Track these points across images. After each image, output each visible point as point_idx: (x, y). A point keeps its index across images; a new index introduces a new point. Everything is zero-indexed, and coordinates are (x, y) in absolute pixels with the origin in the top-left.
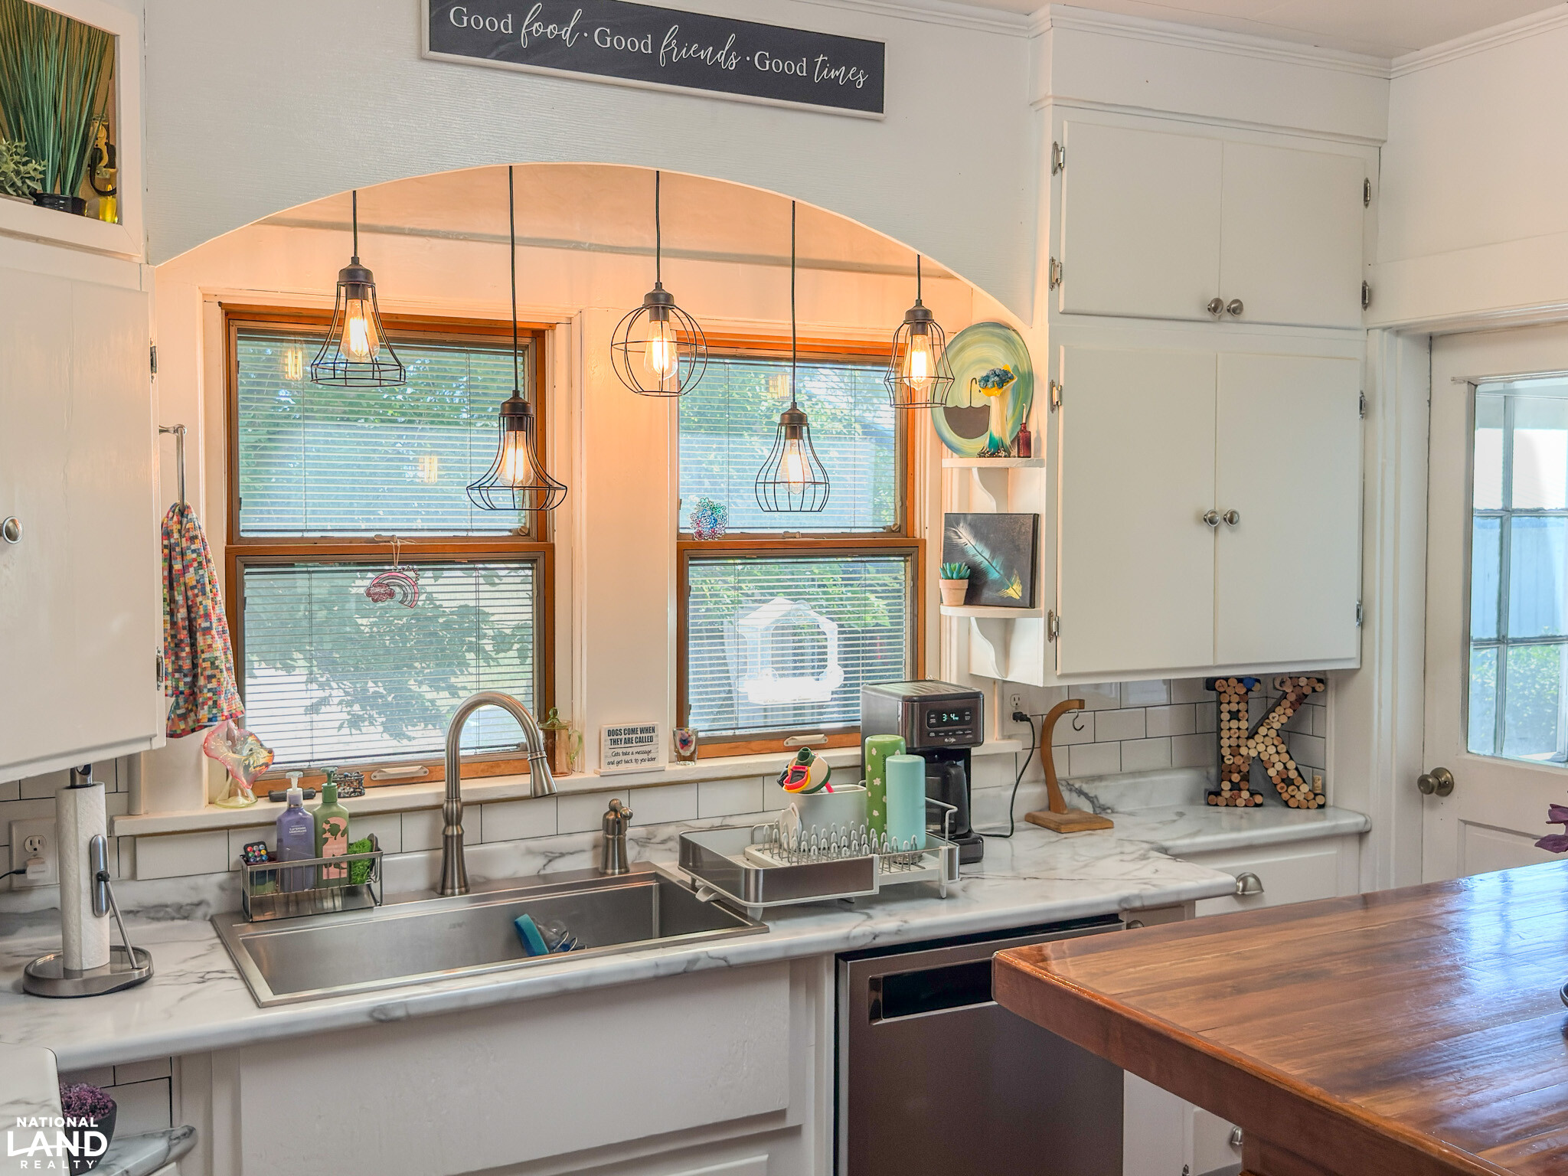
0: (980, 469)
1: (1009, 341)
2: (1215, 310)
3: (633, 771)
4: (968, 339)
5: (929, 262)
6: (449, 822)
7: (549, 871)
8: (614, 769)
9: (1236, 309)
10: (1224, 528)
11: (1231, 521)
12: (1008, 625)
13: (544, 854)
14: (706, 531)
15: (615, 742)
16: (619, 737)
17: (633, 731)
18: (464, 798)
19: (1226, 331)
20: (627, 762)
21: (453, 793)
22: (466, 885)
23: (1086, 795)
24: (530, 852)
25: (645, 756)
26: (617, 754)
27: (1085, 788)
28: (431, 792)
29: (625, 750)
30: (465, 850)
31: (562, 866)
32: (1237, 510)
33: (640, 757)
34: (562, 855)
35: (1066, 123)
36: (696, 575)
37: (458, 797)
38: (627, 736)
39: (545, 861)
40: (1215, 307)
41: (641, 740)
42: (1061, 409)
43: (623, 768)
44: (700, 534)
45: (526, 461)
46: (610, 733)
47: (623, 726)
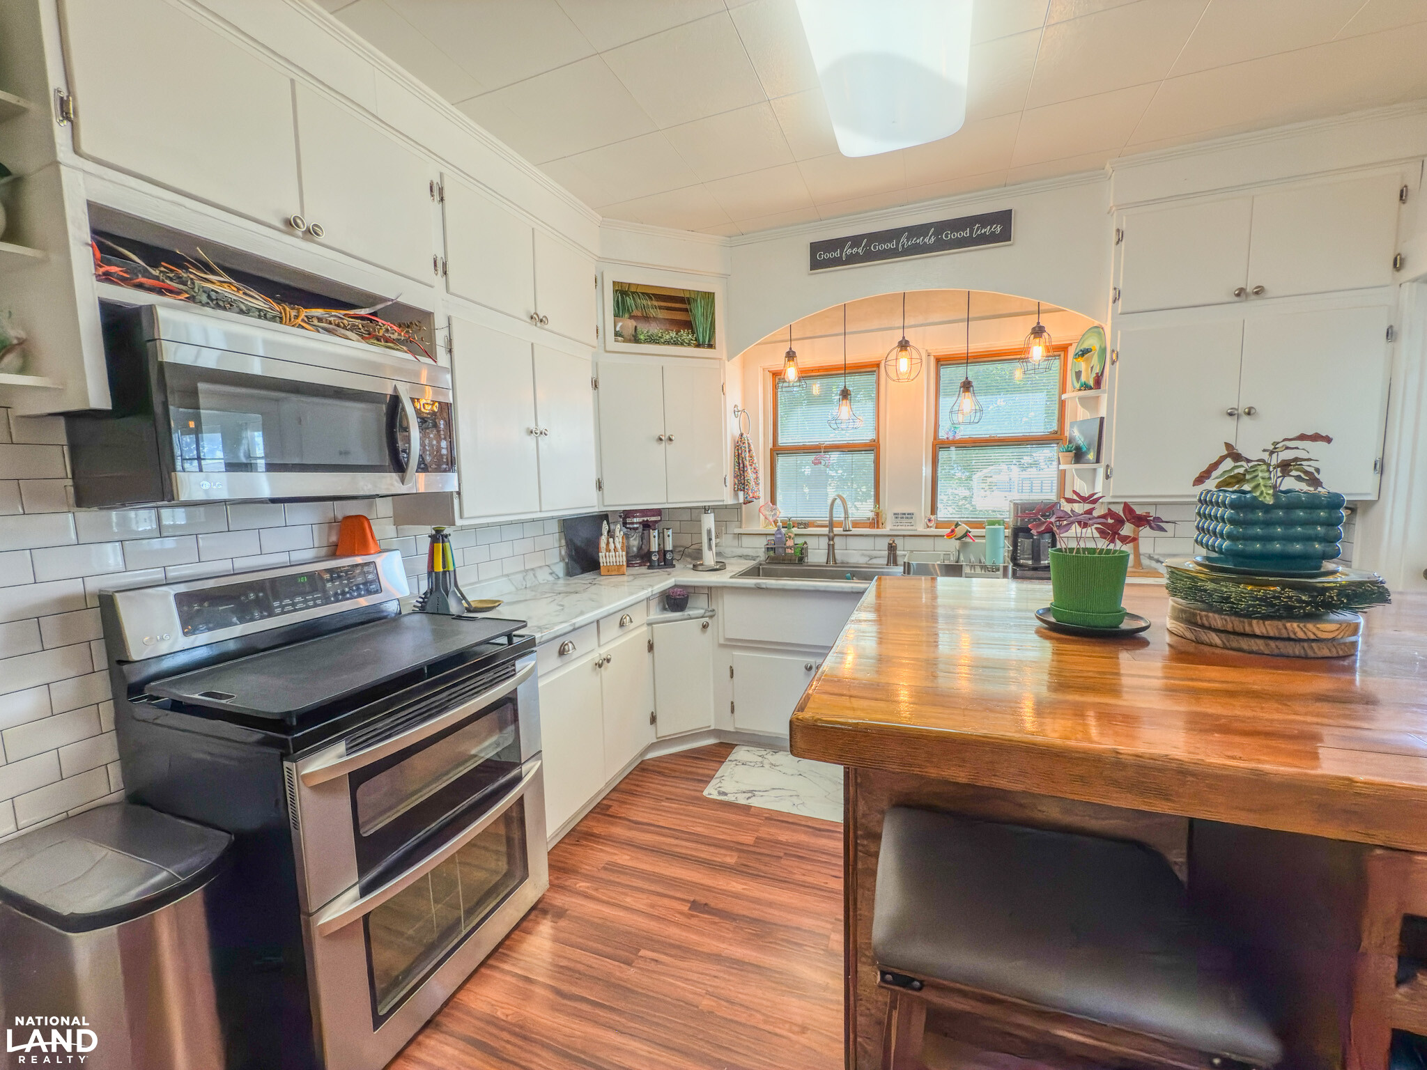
0: (1080, 398)
2: (1238, 295)
3: (904, 529)
5: (1045, 305)
6: (829, 540)
7: (870, 562)
8: (896, 527)
9: (1259, 291)
10: (1245, 419)
11: (1249, 414)
13: (869, 556)
14: (951, 438)
15: (897, 518)
16: (898, 516)
17: (904, 514)
18: (835, 533)
19: (1253, 307)
20: (902, 526)
21: (831, 530)
22: (835, 561)
24: (863, 555)
25: (912, 524)
26: (896, 522)
28: (825, 530)
29: (900, 521)
30: (835, 551)
31: (875, 561)
32: (1253, 407)
33: (907, 524)
34: (875, 557)
35: (1124, 218)
36: (943, 455)
37: (833, 531)
38: (901, 516)
39: (869, 559)
40: (1240, 293)
41: (907, 518)
42: (1118, 363)
43: (899, 527)
44: (948, 438)
46: (895, 514)
47: (900, 512)
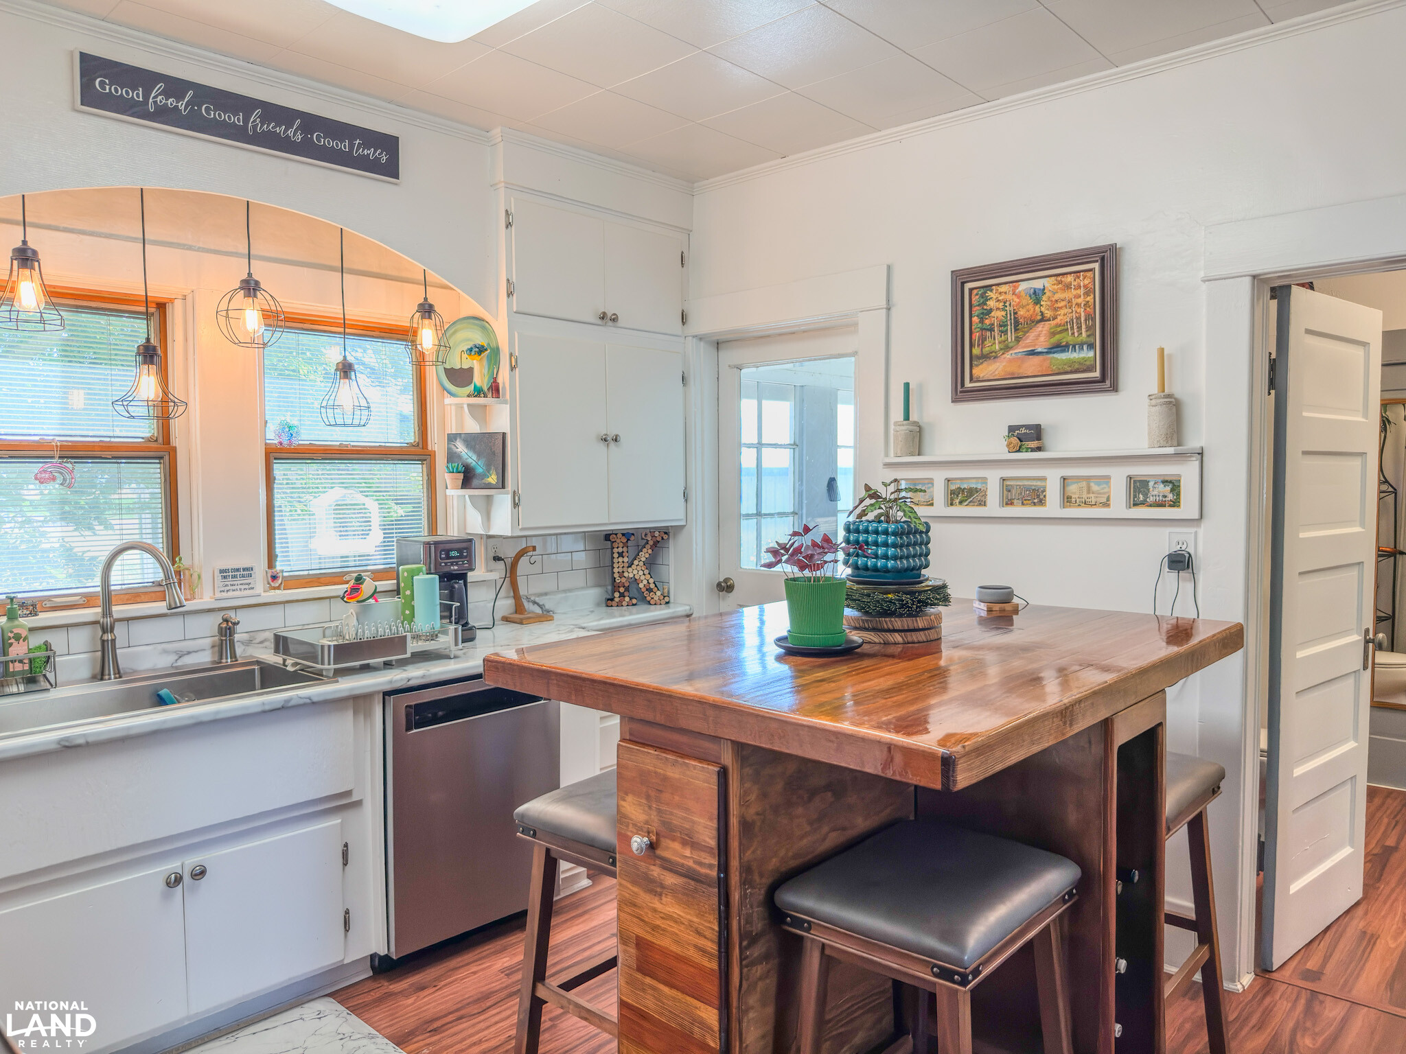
0: (469, 405)
1: (484, 328)
2: (603, 318)
3: (238, 596)
4: (458, 326)
6: (104, 631)
7: (179, 663)
8: (225, 595)
9: (614, 319)
10: (612, 444)
11: (616, 440)
12: (489, 499)
13: (176, 652)
14: (285, 442)
15: (225, 577)
16: (227, 574)
17: (238, 570)
18: (115, 616)
19: (608, 331)
20: (234, 590)
21: (107, 612)
22: (119, 673)
23: (538, 604)
24: (165, 652)
25: (247, 586)
26: (227, 585)
27: (537, 600)
28: (92, 613)
29: (232, 583)
30: (118, 651)
31: (190, 661)
32: (620, 434)
33: (243, 587)
34: (189, 653)
35: (512, 199)
36: (279, 469)
37: (111, 615)
38: (233, 573)
39: (176, 658)
40: (603, 317)
41: (243, 576)
42: (517, 370)
43: (231, 594)
44: (281, 443)
45: (156, 385)
46: (222, 571)
47: (230, 567)
